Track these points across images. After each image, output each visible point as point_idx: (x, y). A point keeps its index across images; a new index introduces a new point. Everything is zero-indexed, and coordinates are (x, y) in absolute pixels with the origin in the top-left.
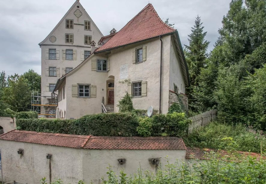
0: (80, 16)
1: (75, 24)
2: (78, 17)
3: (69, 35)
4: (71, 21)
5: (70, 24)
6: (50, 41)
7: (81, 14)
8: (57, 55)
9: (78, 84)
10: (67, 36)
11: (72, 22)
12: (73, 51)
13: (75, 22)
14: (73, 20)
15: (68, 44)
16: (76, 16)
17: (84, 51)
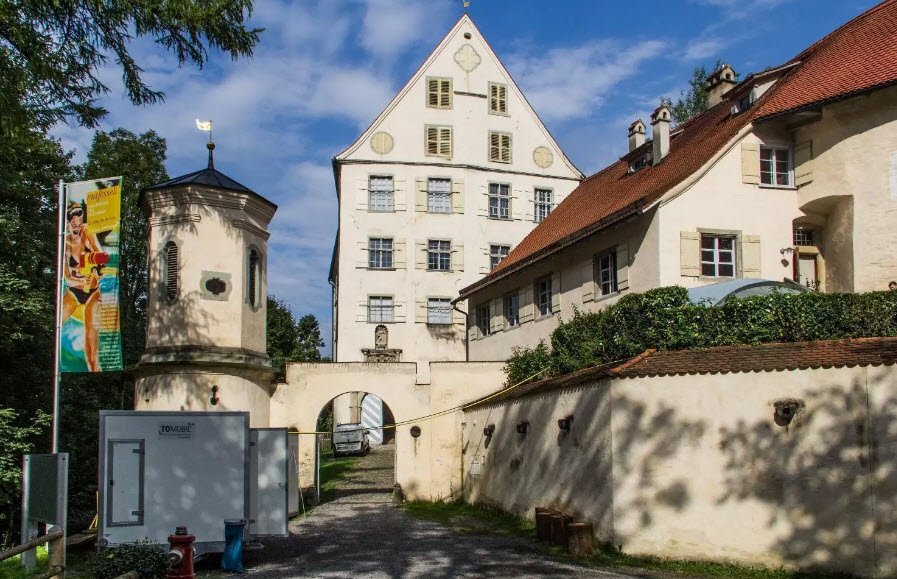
0: (475, 67)
1: (456, 93)
2: (468, 72)
3: (439, 129)
4: (443, 83)
5: (439, 93)
6: (372, 147)
7: (477, 60)
8: (398, 198)
9: (699, 230)
10: (432, 133)
11: (446, 86)
12: (452, 184)
13: (456, 86)
14: (452, 79)
15: (434, 159)
16: (461, 67)
17: (487, 185)
